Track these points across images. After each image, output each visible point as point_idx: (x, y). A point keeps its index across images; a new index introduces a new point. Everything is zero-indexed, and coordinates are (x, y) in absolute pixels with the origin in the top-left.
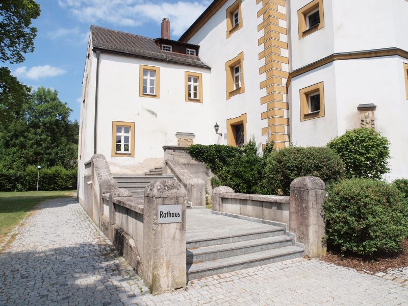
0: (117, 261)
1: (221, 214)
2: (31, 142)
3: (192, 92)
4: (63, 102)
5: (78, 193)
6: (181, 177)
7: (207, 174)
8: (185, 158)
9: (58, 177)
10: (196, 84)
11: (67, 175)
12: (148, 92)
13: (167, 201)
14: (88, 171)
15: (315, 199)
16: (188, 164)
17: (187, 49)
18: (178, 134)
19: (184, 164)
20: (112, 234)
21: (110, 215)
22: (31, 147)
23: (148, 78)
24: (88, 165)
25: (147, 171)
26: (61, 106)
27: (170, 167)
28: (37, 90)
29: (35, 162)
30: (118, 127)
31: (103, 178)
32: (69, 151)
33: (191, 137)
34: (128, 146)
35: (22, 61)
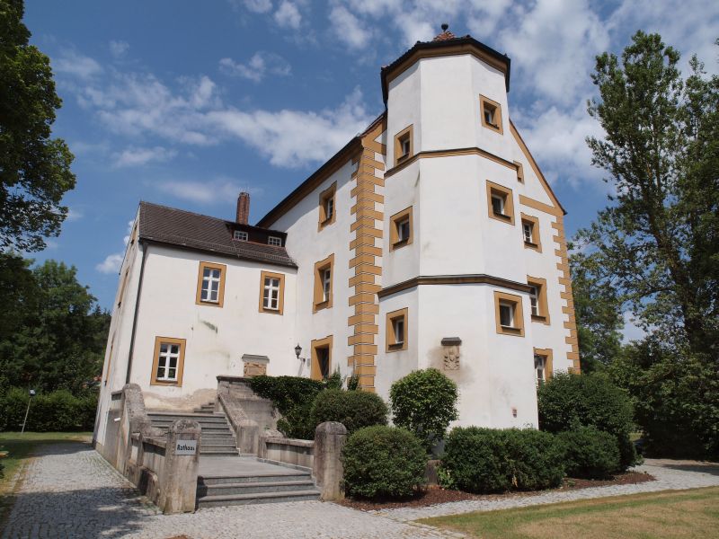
0: (139, 499)
1: (265, 461)
2: (22, 348)
3: (270, 298)
4: (83, 285)
5: (95, 436)
6: (233, 417)
7: (272, 414)
8: (243, 393)
9: (60, 408)
10: (275, 288)
11: (75, 406)
12: (208, 299)
13: (185, 436)
14: (116, 405)
15: (333, 443)
16: (248, 400)
17: (270, 237)
18: (245, 357)
19: (242, 401)
20: (137, 477)
21: (138, 455)
22: (21, 357)
23: (211, 279)
24: (116, 396)
25: (198, 406)
26: (79, 291)
27: (222, 404)
28: (42, 265)
29: (23, 383)
30: (163, 345)
31: (135, 415)
32: (83, 365)
33: (264, 362)
34: (174, 370)
35: (42, 249)
